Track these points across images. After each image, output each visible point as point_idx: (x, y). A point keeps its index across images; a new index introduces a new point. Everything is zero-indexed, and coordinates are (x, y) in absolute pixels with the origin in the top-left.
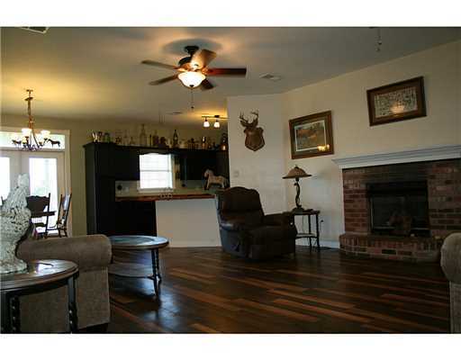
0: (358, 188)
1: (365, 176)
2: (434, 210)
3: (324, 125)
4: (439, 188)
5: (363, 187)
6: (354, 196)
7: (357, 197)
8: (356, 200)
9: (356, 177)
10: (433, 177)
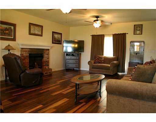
0: (27, 55)
1: (29, 51)
2: (44, 61)
3: (13, 29)
4: (46, 56)
5: (28, 55)
6: (25, 58)
7: (26, 58)
8: (26, 59)
9: (26, 51)
10: (45, 53)
